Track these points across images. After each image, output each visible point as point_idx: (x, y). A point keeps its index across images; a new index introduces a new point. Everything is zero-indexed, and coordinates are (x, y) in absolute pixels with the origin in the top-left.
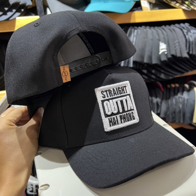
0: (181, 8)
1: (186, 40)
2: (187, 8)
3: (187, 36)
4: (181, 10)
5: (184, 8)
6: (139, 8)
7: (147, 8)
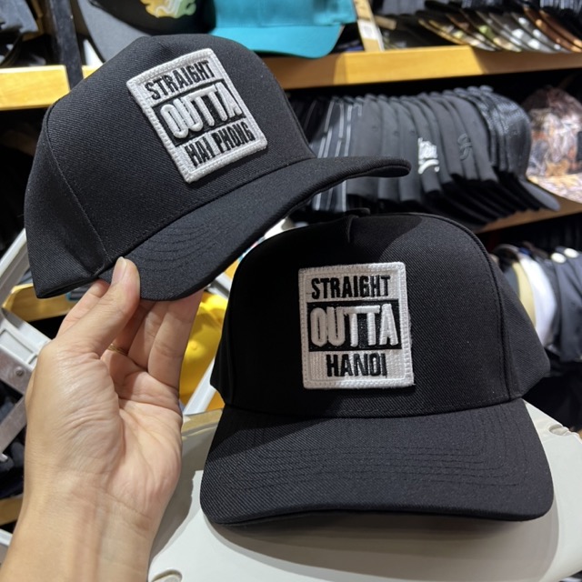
0: (468, 44)
1: (488, 132)
2: (484, 43)
3: (489, 122)
4: (467, 49)
5: (475, 43)
6: (355, 43)
7: (377, 42)
